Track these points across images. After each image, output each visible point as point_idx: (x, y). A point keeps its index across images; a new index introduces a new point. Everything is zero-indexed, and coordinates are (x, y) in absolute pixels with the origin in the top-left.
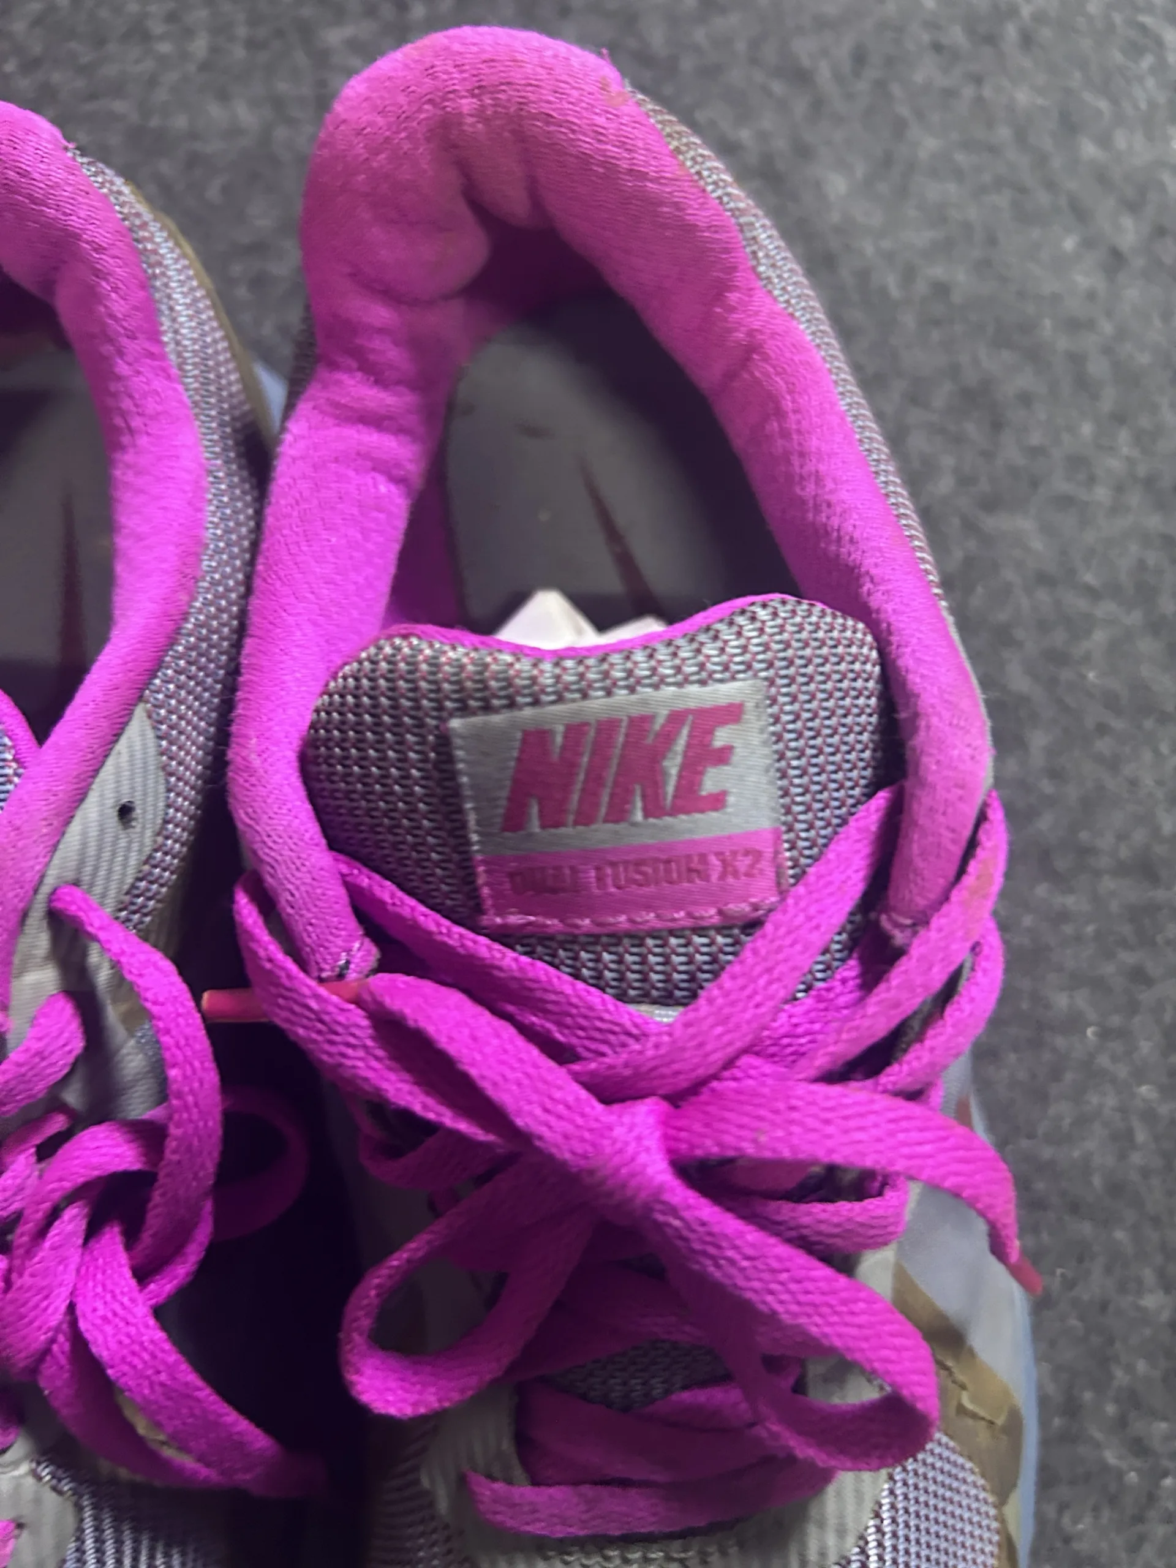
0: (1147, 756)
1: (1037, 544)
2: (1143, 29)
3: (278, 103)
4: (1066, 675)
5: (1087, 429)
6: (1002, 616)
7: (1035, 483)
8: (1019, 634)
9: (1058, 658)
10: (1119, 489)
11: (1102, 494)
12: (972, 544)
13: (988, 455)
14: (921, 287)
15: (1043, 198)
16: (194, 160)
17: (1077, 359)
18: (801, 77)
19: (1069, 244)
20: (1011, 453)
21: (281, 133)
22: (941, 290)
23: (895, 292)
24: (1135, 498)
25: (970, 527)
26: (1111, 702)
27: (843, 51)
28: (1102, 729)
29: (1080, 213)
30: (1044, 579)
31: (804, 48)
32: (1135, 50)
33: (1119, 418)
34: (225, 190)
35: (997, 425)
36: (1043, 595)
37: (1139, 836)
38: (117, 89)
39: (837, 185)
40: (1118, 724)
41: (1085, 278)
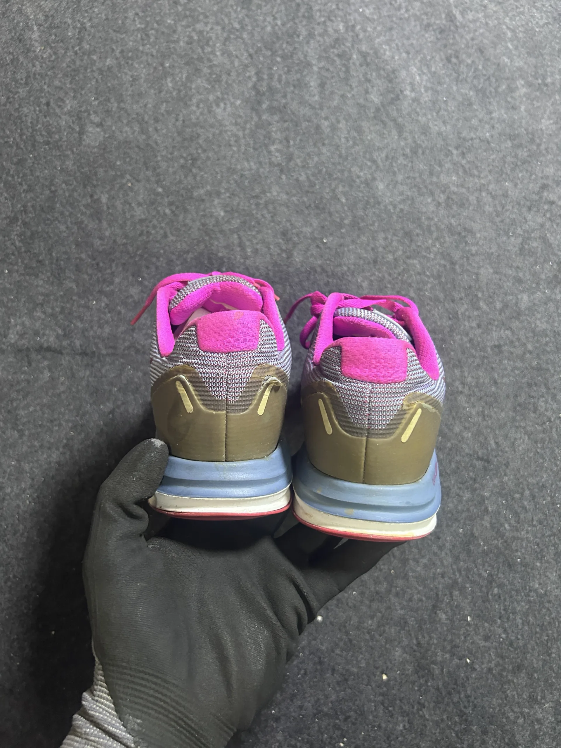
0: (436, 310)
1: (418, 266)
2: (449, 151)
3: (260, 163)
4: (422, 293)
5: (430, 241)
6: (410, 281)
7: (418, 253)
8: (413, 285)
9: (420, 290)
10: (436, 255)
11: (432, 256)
12: (405, 266)
13: (409, 247)
14: (398, 210)
15: (425, 190)
16: (242, 176)
17: (429, 226)
18: (374, 162)
19: (429, 200)
20: (414, 246)
21: (261, 170)
22: (402, 210)
23: (392, 211)
24: (438, 257)
25: (405, 262)
26: (430, 299)
27: (383, 155)
28: (428, 304)
29: (432, 194)
30: (419, 274)
31: (375, 155)
32: (447, 155)
33: (437, 239)
34: (249, 182)
35: (411, 241)
36: (418, 277)
37: (433, 326)
38: (225, 158)
39: (381, 186)
40: (431, 303)
41: (432, 208)
